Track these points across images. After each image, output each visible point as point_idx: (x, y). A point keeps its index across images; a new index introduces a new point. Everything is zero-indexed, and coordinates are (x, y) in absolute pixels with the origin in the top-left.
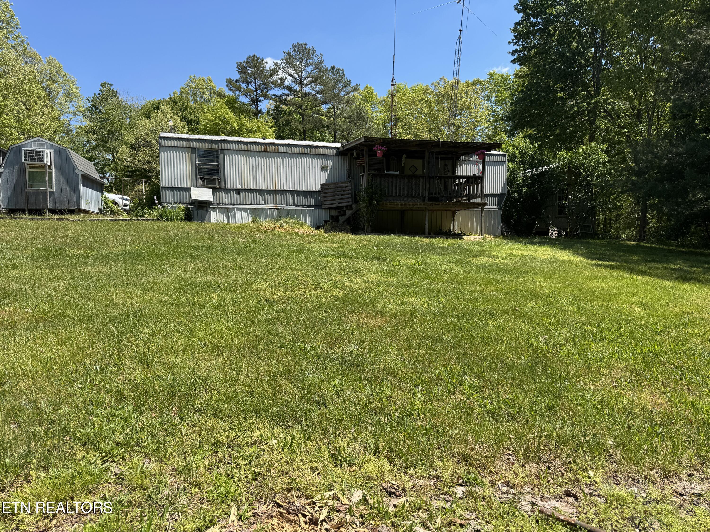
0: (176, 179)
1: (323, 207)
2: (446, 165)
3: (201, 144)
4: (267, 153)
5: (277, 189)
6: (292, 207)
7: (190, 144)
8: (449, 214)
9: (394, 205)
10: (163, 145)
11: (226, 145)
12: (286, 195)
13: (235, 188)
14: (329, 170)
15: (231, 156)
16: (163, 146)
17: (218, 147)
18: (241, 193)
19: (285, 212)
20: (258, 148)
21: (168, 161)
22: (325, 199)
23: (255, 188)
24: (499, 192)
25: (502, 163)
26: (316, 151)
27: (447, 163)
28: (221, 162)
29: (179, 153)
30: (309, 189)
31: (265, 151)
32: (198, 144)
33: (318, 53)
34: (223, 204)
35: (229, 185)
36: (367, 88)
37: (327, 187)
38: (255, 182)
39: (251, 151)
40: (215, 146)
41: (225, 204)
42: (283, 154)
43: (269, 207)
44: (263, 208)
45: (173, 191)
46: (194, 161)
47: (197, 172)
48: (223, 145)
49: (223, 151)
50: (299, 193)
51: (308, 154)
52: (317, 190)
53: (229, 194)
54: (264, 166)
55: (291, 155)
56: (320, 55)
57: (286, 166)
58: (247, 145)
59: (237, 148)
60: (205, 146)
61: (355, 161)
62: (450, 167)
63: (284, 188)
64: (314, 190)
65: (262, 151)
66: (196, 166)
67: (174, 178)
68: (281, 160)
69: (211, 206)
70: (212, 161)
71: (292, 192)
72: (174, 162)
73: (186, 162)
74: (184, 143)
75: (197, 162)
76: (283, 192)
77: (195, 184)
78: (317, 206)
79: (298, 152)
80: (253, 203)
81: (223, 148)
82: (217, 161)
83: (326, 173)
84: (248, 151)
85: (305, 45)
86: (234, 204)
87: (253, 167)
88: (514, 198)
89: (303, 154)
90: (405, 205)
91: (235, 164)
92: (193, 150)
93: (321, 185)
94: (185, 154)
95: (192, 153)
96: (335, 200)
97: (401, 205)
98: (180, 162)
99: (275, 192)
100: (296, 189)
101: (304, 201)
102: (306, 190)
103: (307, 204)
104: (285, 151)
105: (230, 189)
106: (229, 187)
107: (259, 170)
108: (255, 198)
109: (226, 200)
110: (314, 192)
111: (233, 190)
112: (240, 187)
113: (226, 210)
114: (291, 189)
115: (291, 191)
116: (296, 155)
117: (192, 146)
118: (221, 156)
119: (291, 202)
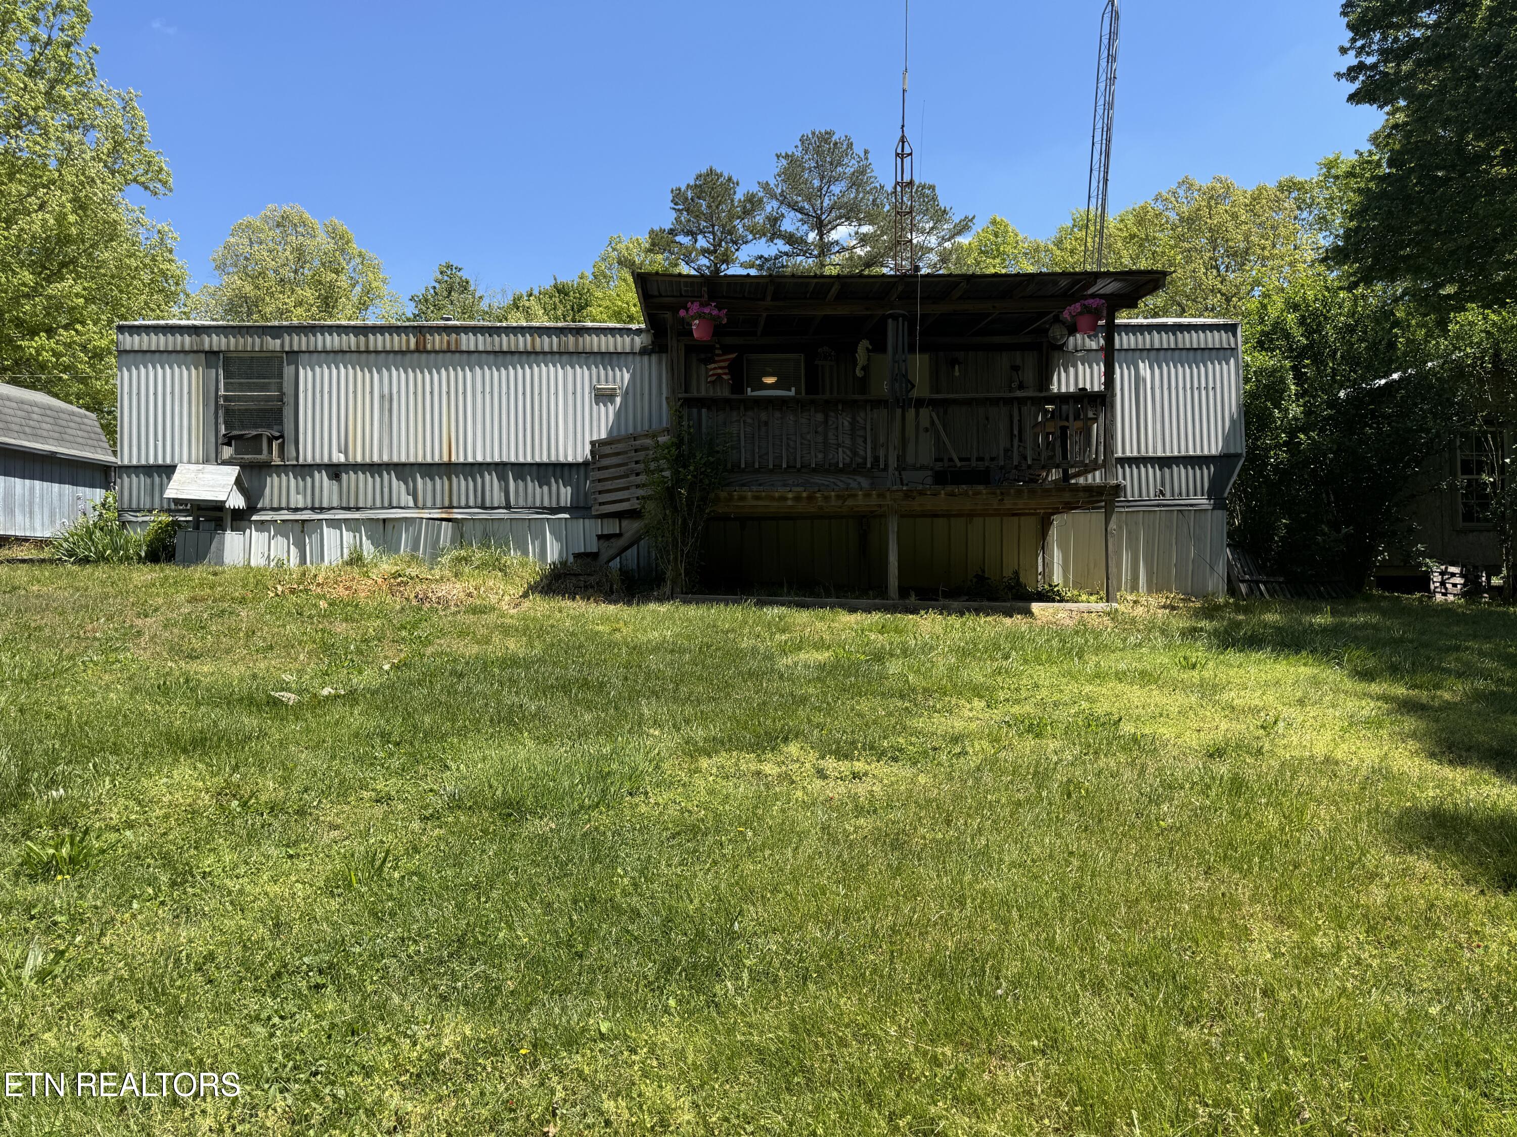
0: (160, 444)
1: (596, 510)
2: (1015, 368)
3: (232, 340)
4: (424, 356)
5: (453, 459)
6: (502, 514)
7: (202, 343)
8: (1030, 524)
9: (773, 498)
10: (128, 348)
11: (304, 339)
12: (482, 477)
13: (326, 460)
14: (618, 400)
15: (318, 369)
16: (126, 351)
17: (282, 345)
18: (344, 476)
19: (479, 527)
20: (397, 342)
21: (138, 394)
22: (600, 487)
23: (386, 459)
24: (1214, 448)
25: (1223, 353)
26: (577, 341)
27: (1018, 362)
28: (288, 388)
29: (171, 368)
30: (553, 459)
31: (420, 350)
32: (224, 340)
33: (858, 150)
34: (288, 509)
35: (307, 455)
36: (994, 222)
37: (607, 450)
38: (386, 442)
39: (376, 352)
40: (274, 344)
41: (296, 510)
42: (474, 357)
43: (426, 514)
44: (406, 518)
45: (150, 476)
46: (213, 389)
47: (221, 420)
48: (296, 338)
49: (293, 356)
50: (521, 470)
51: (552, 353)
52: (580, 460)
53: (309, 480)
54: (415, 393)
55: (500, 358)
56: (862, 155)
57: (483, 392)
58: (366, 336)
59: (337, 347)
60: (245, 344)
61: (703, 366)
62: (1029, 376)
63: (474, 456)
64: (570, 459)
65: (408, 352)
66: (217, 402)
67: (156, 439)
68: (468, 373)
69: (254, 518)
70: (264, 388)
71: (501, 468)
72: (155, 394)
73: (189, 393)
74: (187, 339)
75: (222, 392)
76: (472, 469)
77: (213, 455)
78: (579, 509)
79: (521, 348)
80: (378, 504)
81: (296, 348)
82: (280, 389)
83: (611, 408)
84: (368, 352)
85: (830, 134)
86: (322, 509)
87: (382, 397)
88: (1276, 467)
89: (537, 353)
90: (811, 498)
91: (330, 392)
92: (211, 356)
93: (593, 443)
94: (188, 369)
95: (208, 366)
96: (627, 488)
97: (797, 499)
98: (172, 393)
99: (448, 469)
100: (513, 459)
101: (539, 494)
102: (545, 459)
103: (546, 504)
104: (481, 348)
105: (310, 466)
106: (309, 460)
107: (400, 407)
108: (386, 490)
109: (300, 497)
110: (570, 465)
111: (319, 467)
112: (342, 459)
113: (298, 527)
114: (497, 459)
115: (497, 464)
116: (516, 357)
117: (207, 348)
118: (288, 370)
119: (497, 497)
